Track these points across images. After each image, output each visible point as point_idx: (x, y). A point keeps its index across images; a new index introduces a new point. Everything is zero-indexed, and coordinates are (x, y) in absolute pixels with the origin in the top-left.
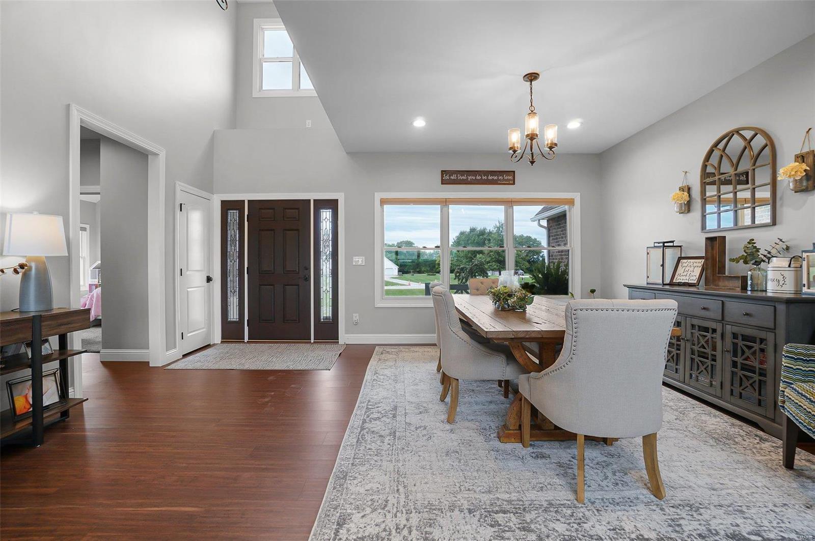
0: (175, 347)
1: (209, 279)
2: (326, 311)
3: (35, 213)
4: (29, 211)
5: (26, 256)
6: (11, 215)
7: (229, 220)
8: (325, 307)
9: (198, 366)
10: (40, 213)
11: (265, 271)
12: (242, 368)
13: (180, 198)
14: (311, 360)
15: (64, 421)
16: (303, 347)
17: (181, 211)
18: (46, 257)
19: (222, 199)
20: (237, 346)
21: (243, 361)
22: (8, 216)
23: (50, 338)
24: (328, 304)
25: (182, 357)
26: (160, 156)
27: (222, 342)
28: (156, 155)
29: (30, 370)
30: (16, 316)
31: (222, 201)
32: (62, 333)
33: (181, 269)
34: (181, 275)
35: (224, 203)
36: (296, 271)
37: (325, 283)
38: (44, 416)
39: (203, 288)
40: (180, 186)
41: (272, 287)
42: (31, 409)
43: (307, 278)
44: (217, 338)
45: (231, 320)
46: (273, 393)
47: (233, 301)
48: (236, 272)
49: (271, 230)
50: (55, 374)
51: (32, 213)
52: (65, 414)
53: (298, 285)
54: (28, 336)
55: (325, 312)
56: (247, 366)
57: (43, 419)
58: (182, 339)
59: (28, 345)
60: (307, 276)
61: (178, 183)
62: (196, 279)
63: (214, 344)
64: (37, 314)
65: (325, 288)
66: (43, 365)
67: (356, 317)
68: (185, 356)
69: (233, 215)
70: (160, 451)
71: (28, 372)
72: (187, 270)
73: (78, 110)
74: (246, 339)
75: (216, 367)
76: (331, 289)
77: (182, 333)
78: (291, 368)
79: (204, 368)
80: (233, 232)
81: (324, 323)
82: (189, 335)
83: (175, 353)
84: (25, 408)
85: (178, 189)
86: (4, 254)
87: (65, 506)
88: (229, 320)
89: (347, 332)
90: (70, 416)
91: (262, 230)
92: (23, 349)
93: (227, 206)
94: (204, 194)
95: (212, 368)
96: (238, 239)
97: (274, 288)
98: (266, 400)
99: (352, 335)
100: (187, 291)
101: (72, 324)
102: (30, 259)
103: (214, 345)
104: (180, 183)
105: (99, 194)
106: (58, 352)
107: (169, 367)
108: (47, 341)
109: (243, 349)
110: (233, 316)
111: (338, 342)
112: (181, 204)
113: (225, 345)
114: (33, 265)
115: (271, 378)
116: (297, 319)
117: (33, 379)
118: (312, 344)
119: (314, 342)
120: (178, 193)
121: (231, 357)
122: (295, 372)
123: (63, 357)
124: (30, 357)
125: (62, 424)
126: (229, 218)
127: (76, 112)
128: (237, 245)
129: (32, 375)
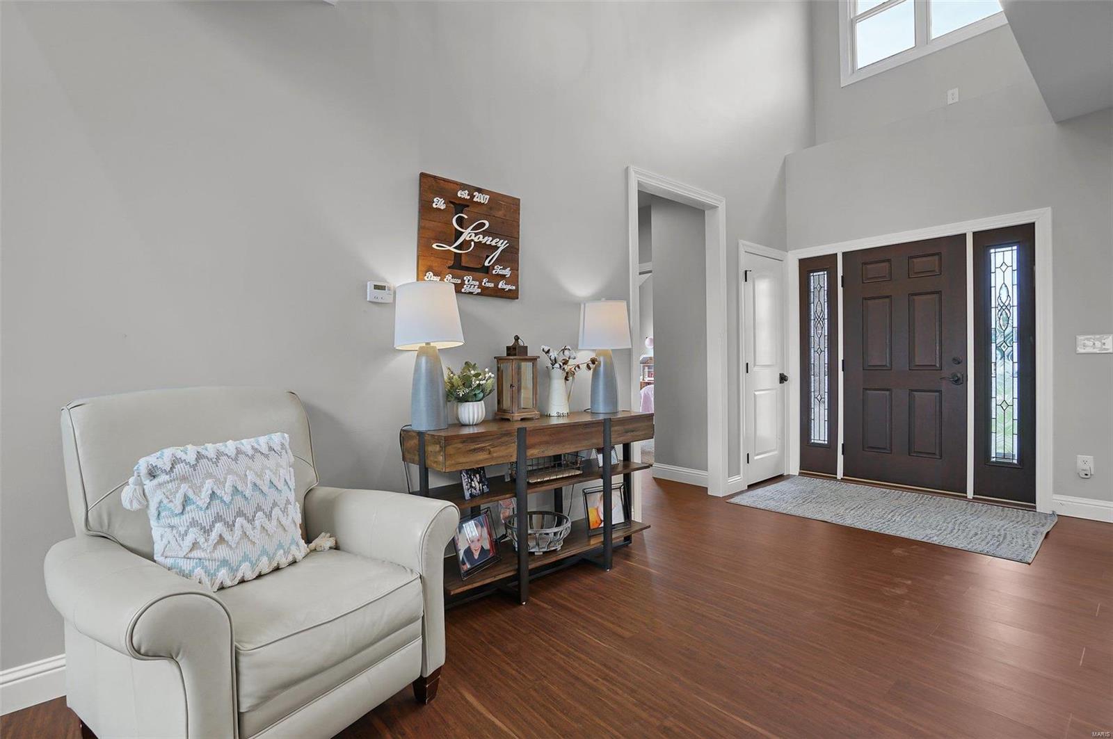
0: (738, 473)
1: (783, 379)
2: (1004, 443)
3: (603, 299)
4: (597, 298)
5: (595, 350)
6: (585, 305)
7: (812, 288)
8: (1000, 436)
9: (771, 505)
10: (606, 299)
11: (874, 366)
12: (840, 522)
13: (745, 262)
14: (976, 534)
15: (627, 545)
16: (949, 503)
17: (746, 281)
18: (612, 350)
19: (800, 258)
20: (827, 483)
21: (841, 511)
22: (582, 306)
23: (616, 446)
24: (1009, 431)
25: (746, 488)
26: (719, 208)
27: (800, 474)
28: (714, 208)
29: (601, 480)
30: (588, 418)
31: (800, 260)
32: (626, 442)
33: (747, 364)
34: (747, 372)
35: (802, 262)
36: (935, 366)
37: (1000, 388)
38: (614, 536)
39: (774, 391)
40: (744, 245)
41: (887, 393)
42: (602, 525)
43: (959, 379)
44: (793, 467)
45: (816, 441)
46: (909, 582)
47: (820, 413)
48: (824, 369)
49: (887, 297)
50: (620, 488)
51: (600, 300)
52: (628, 539)
53: (940, 392)
54: (599, 441)
55: (1000, 444)
56: (848, 521)
57: (611, 539)
58: (748, 462)
59: (599, 451)
60: (959, 375)
61: (741, 242)
62: (764, 378)
63: (789, 475)
64: (607, 417)
65: (1000, 398)
66: (613, 477)
67: (1086, 462)
68: (751, 487)
69: (819, 280)
70: (739, 627)
71: (600, 482)
72: (755, 365)
73: (636, 172)
74: (840, 475)
75: (799, 512)
76: (1016, 401)
77: (748, 454)
78: (936, 540)
79: (780, 510)
80: (819, 305)
81: (999, 465)
82: (756, 458)
83: (739, 481)
84: (596, 522)
85: (742, 250)
86: (579, 348)
87: (641, 663)
88: (813, 441)
89: (1058, 489)
90: (633, 541)
91: (870, 298)
92: (594, 454)
93: (808, 267)
94: (775, 253)
95: (793, 513)
96: (826, 317)
97: (891, 395)
98: (899, 591)
99: (1071, 499)
100: (755, 394)
101: (636, 431)
102: (600, 353)
103: (789, 477)
104: (745, 242)
105: (650, 272)
106: (622, 463)
107: (732, 500)
108: (614, 447)
109: (836, 490)
110: (819, 435)
111: (1035, 507)
112: (746, 271)
113: (806, 479)
114: (601, 359)
115: (898, 551)
116: (937, 452)
117: (604, 491)
118: (969, 501)
119: (974, 498)
120: (742, 256)
121: (821, 500)
122: (946, 550)
123: (626, 471)
124: (601, 464)
125: (625, 549)
126: (812, 284)
127: (633, 173)
128: (826, 325)
129: (604, 486)
